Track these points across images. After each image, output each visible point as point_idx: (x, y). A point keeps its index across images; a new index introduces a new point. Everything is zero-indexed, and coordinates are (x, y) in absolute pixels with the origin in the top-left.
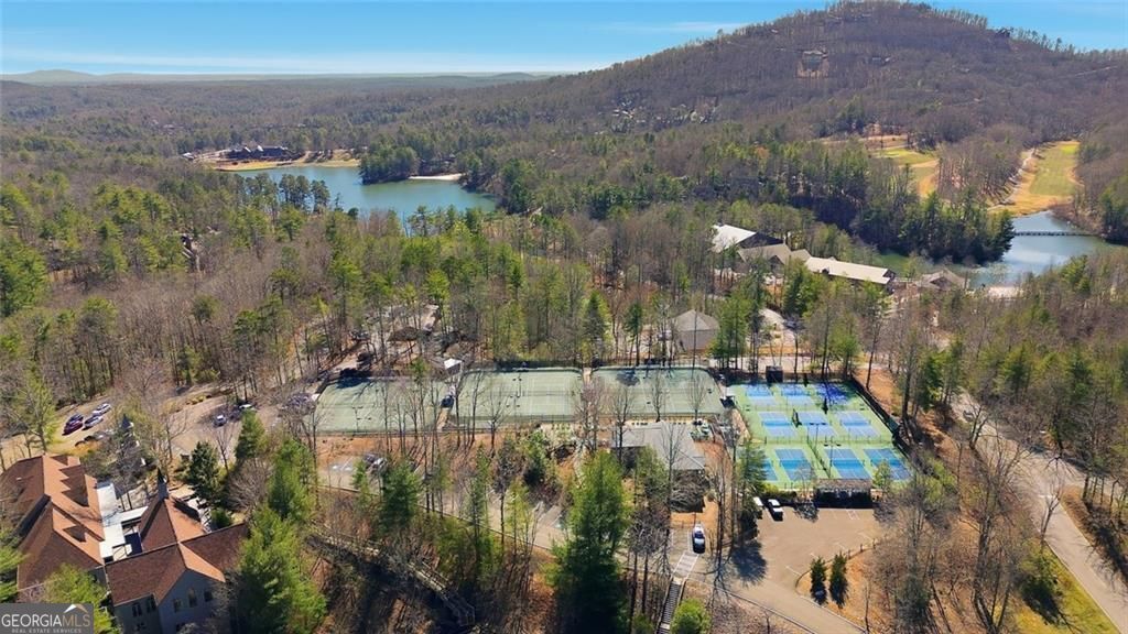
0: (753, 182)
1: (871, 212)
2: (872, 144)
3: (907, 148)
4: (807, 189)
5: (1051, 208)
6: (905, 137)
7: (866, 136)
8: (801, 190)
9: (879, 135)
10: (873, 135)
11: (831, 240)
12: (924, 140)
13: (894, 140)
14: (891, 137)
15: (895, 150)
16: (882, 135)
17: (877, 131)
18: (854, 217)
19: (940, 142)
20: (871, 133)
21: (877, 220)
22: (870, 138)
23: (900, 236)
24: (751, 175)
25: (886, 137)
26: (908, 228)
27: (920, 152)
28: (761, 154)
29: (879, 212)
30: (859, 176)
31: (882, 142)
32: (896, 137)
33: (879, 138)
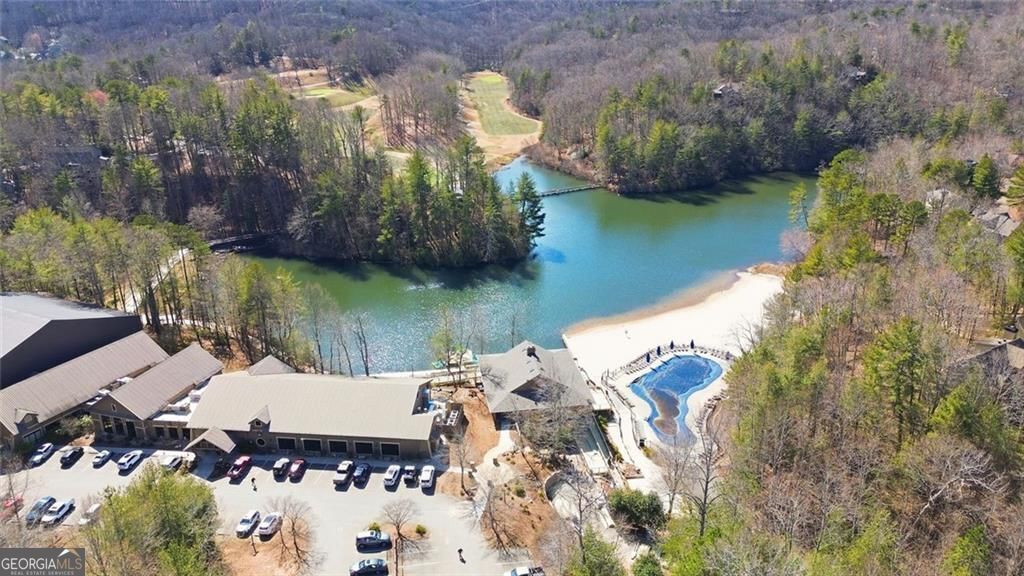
0: (86, 158)
1: (320, 199)
2: (286, 82)
3: (332, 86)
4: (198, 161)
5: (524, 151)
6: (324, 71)
7: (276, 71)
8: (187, 165)
9: (292, 69)
10: (285, 70)
11: (257, 304)
12: (347, 74)
13: (311, 75)
14: (307, 72)
15: (315, 87)
16: (296, 70)
17: (288, 65)
18: (293, 212)
19: (366, 76)
20: (281, 67)
21: (334, 213)
22: (281, 75)
23: (380, 239)
24: (85, 142)
25: (301, 73)
26: (391, 221)
27: (348, 89)
28: (95, 104)
29: (334, 198)
30: (283, 133)
31: (297, 78)
32: (314, 72)
33: (293, 74)
